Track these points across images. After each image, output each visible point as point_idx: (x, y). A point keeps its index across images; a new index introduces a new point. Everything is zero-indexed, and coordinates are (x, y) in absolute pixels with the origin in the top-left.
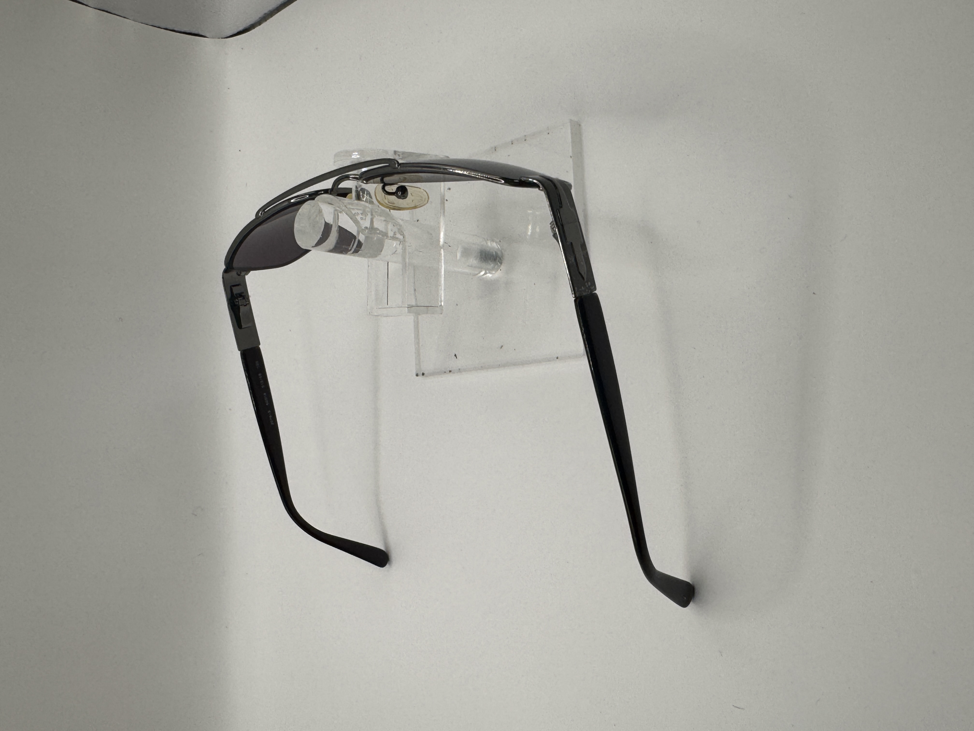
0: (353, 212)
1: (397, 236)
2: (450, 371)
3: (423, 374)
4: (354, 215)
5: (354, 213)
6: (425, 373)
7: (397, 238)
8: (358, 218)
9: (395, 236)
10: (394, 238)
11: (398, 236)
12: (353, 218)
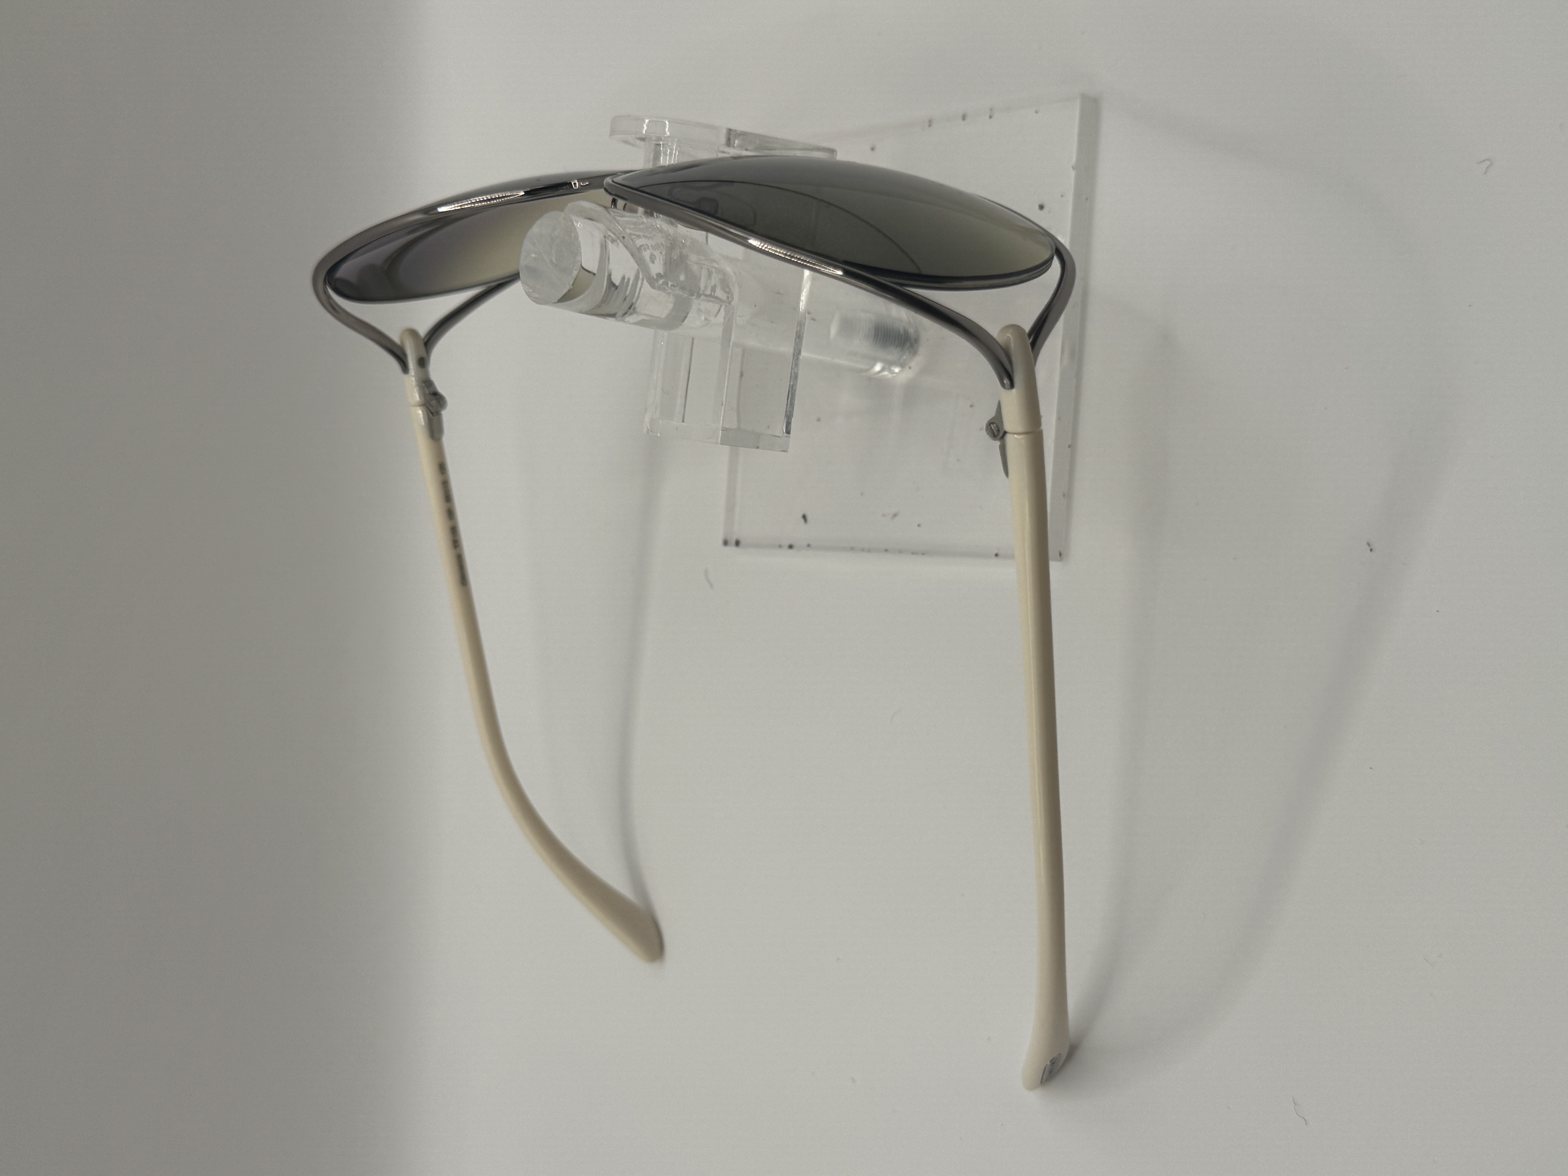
0: (639, 242)
1: (716, 295)
2: (791, 547)
3: (737, 543)
4: (639, 249)
5: (638, 246)
6: (743, 542)
7: (717, 298)
8: (646, 255)
9: (713, 294)
10: (712, 297)
11: (719, 293)
12: (636, 254)
